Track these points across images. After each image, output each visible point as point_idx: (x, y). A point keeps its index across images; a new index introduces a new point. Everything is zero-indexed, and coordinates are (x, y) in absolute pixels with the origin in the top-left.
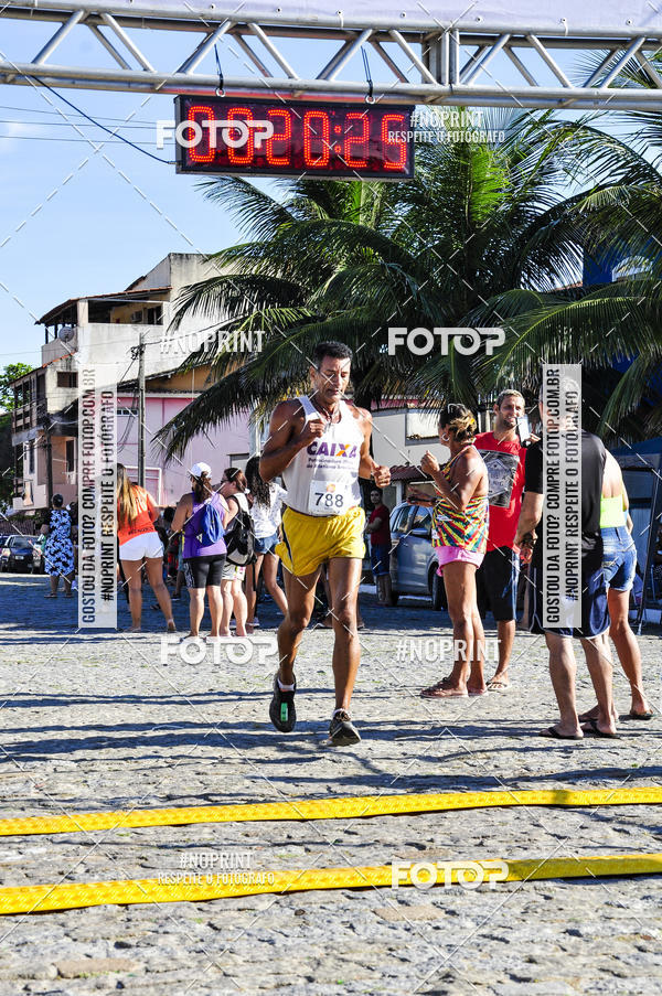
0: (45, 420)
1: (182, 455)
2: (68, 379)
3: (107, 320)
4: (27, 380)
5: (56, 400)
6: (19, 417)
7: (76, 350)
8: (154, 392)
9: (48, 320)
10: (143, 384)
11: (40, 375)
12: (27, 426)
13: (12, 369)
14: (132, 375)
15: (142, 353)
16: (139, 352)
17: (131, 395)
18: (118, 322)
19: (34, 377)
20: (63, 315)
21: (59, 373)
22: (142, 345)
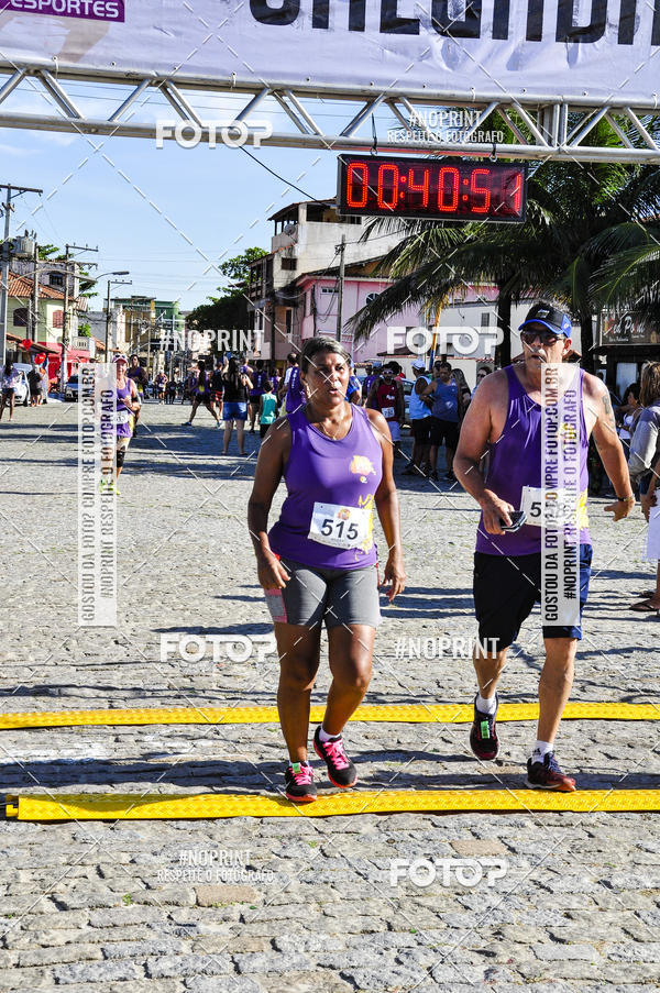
0: (271, 294)
1: (367, 338)
2: (290, 264)
3: (320, 220)
4: (259, 262)
5: (280, 278)
6: (253, 290)
7: (296, 242)
8: (352, 276)
9: (278, 217)
10: (343, 272)
11: (269, 259)
12: (259, 298)
13: (250, 251)
14: (336, 263)
15: (343, 250)
16: (341, 249)
17: (335, 278)
18: (328, 221)
19: (265, 261)
20: (288, 215)
21: (283, 259)
22: (343, 244)
